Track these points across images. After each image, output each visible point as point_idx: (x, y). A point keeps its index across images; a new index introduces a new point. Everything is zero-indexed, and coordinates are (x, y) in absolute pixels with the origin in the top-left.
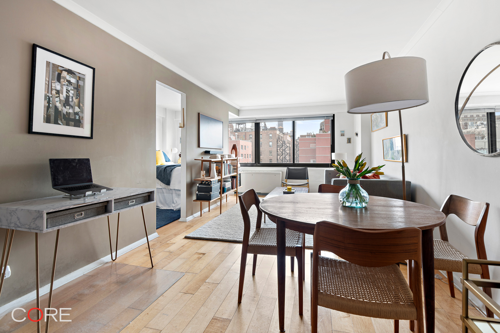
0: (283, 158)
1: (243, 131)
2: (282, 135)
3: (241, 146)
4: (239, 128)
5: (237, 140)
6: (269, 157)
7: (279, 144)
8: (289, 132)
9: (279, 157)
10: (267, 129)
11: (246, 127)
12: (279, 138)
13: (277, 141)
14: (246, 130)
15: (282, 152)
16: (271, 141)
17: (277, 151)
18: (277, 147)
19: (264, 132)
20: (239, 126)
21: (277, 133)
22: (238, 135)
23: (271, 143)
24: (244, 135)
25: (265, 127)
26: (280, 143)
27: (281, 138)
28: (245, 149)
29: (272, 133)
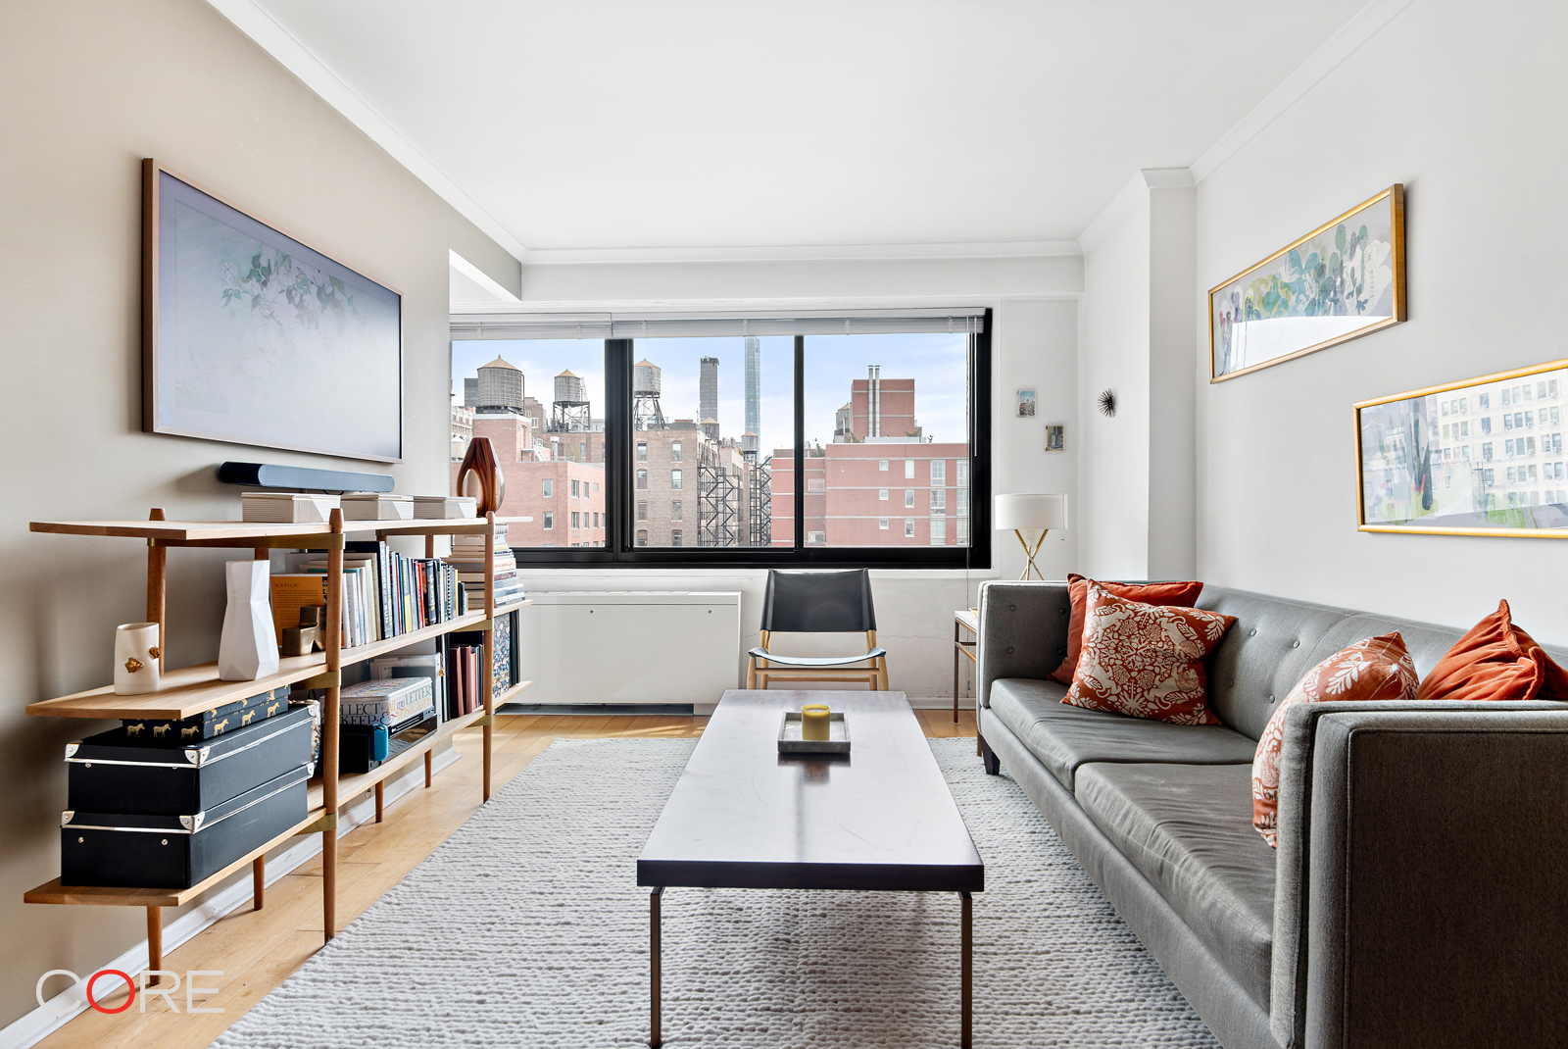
0: (717, 526)
1: (581, 429)
2: (715, 448)
3: (570, 484)
4: (566, 417)
5: (556, 460)
6: (672, 525)
7: (703, 479)
8: (738, 440)
9: (704, 523)
10: (664, 425)
11: (589, 417)
12: (704, 458)
13: (699, 468)
14: (589, 427)
15: (716, 507)
16: (677, 467)
17: (699, 503)
18: (700, 490)
19: (652, 433)
20: (566, 410)
21: (699, 441)
22: (561, 445)
23: (677, 476)
24: (582, 444)
25: (657, 419)
26: (708, 476)
27: (711, 458)
28: (587, 494)
29: (681, 439)
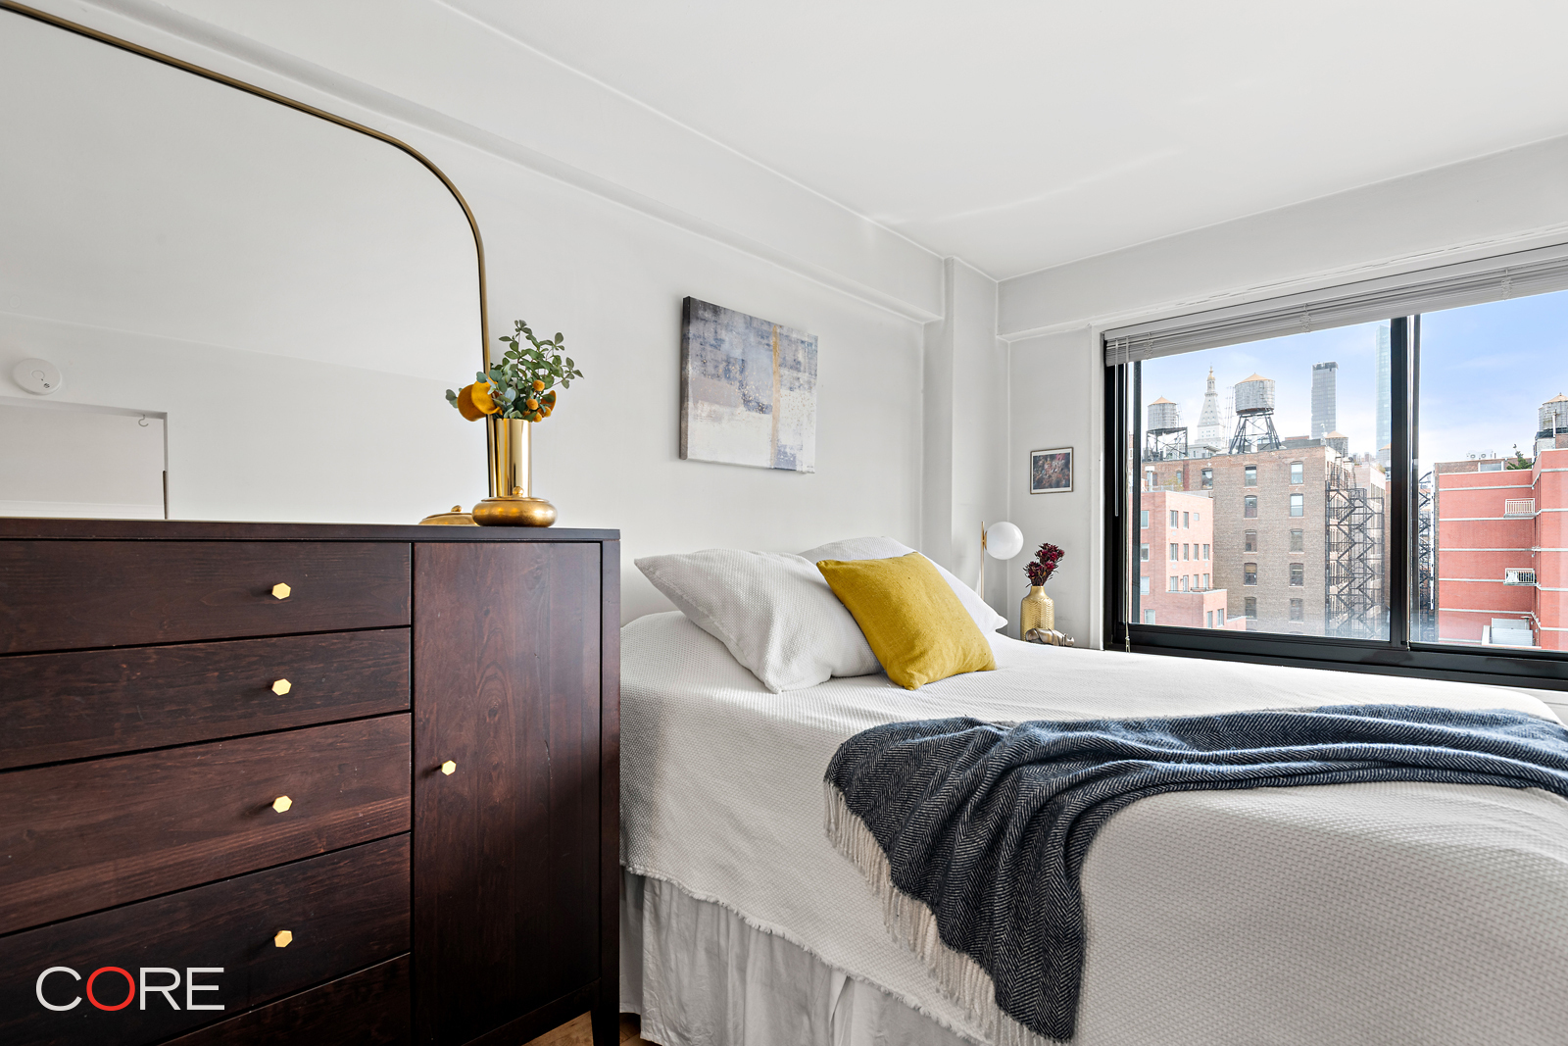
0: (1350, 560)
1: (1176, 456)
2: (1349, 467)
3: (1168, 514)
4: (1160, 446)
5: (1151, 490)
6: (1290, 557)
7: (1334, 504)
8: (1373, 453)
9: (1334, 555)
10: (1278, 445)
11: (1186, 444)
12: (1334, 478)
13: (1328, 491)
14: (1186, 454)
15: (1349, 535)
16: (1297, 491)
17: (1328, 532)
18: (1328, 516)
19: (1264, 455)
20: (1160, 438)
21: (1327, 459)
22: (1155, 474)
23: (1297, 501)
24: (1178, 472)
25: (1271, 439)
26: (1339, 500)
27: (1342, 478)
28: (1187, 524)
29: (1303, 459)
